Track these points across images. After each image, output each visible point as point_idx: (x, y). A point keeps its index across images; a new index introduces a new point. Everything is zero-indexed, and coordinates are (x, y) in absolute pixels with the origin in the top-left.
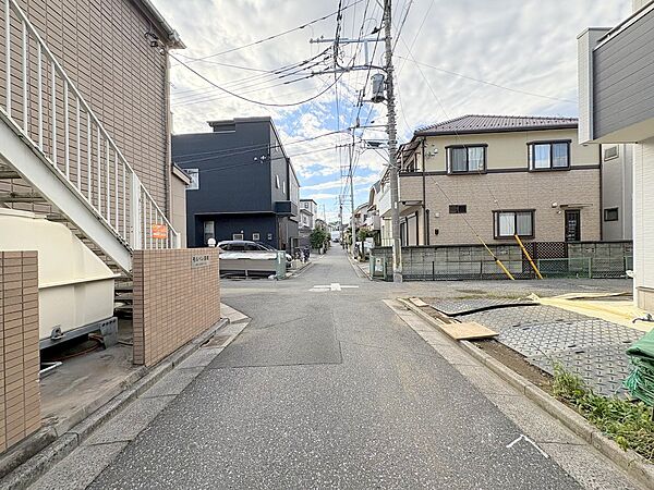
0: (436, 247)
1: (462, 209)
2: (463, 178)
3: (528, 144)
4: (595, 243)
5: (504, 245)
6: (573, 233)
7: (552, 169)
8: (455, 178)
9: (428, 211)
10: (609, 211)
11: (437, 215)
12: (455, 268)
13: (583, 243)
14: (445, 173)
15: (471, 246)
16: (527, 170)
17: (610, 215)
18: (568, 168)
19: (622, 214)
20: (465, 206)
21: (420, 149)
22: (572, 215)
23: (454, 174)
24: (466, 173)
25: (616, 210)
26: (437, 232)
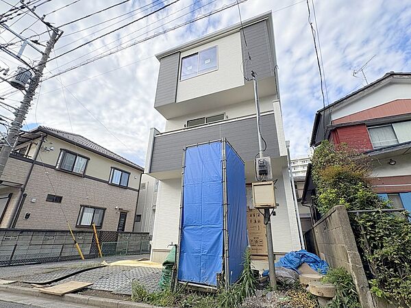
0: (22, 231)
1: (58, 199)
2: (67, 176)
3: (112, 168)
4: (131, 233)
5: (82, 232)
6: (122, 226)
7: (120, 186)
8: (60, 174)
9: (25, 196)
10: (138, 216)
11: (34, 200)
12: (35, 252)
13: (125, 233)
14: (54, 168)
15: (57, 231)
16: (107, 183)
17: (138, 218)
18: (126, 188)
19: (142, 218)
20: (61, 198)
21: (38, 141)
22: (123, 215)
23: (61, 170)
24: (71, 173)
25: (140, 216)
26: (28, 216)
